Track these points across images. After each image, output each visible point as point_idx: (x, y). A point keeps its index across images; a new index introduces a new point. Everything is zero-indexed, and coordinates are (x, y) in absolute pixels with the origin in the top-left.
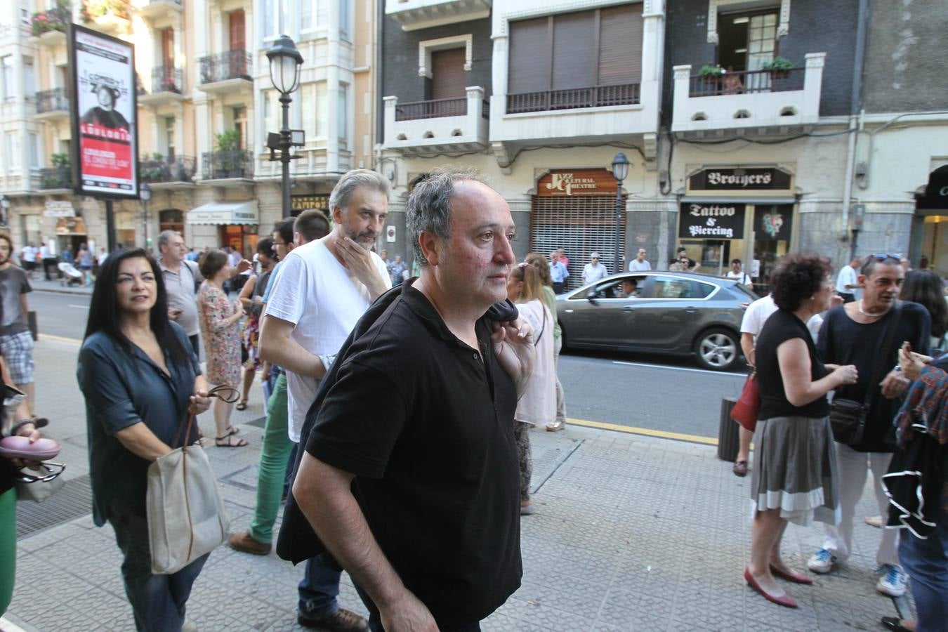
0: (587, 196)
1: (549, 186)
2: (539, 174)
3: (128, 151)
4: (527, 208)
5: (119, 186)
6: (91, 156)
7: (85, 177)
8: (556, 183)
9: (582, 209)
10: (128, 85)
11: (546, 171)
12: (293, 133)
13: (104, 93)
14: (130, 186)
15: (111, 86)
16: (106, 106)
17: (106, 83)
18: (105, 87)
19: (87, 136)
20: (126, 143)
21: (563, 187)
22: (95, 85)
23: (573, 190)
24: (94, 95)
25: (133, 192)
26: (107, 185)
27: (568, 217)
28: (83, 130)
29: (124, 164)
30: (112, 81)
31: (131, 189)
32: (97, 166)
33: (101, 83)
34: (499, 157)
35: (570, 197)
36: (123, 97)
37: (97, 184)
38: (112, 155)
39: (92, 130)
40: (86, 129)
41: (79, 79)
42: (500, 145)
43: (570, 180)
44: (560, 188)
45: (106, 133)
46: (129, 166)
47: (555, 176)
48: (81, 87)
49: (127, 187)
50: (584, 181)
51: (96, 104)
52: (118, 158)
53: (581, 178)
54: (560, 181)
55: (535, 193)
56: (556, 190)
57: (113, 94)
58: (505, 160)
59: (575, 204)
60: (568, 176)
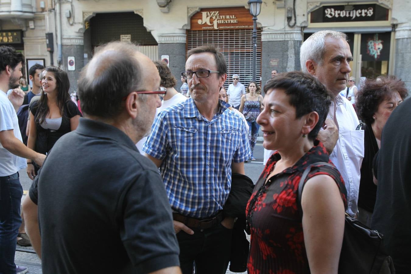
0: (231, 30)
1: (200, 22)
2: (192, 12)
4: (183, 40)
8: (205, 19)
9: (226, 40)
11: (197, 10)
21: (211, 22)
23: (219, 25)
35: (217, 30)
43: (216, 17)
44: (209, 24)
47: (204, 14)
50: (228, 17)
53: (225, 15)
54: (209, 18)
55: (189, 28)
56: (205, 25)
58: (163, 1)
59: (221, 36)
60: (215, 13)
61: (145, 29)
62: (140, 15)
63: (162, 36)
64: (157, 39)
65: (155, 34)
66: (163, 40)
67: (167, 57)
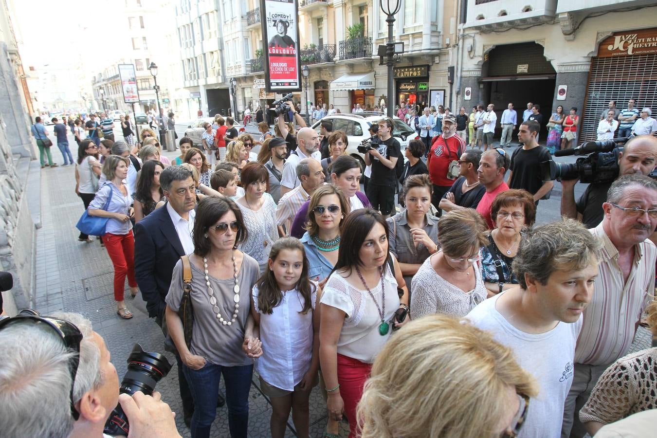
0: (650, 54)
1: (610, 48)
2: (601, 38)
3: (294, 61)
4: (586, 68)
5: (290, 84)
6: (274, 67)
7: (272, 81)
8: (618, 44)
9: (642, 66)
10: (293, 17)
11: (609, 34)
12: (396, 45)
13: (280, 25)
14: (296, 83)
15: (284, 20)
16: (281, 33)
17: (282, 19)
18: (281, 21)
19: (272, 55)
20: (293, 55)
21: (625, 47)
22: (275, 21)
23: (634, 50)
24: (275, 27)
25: (297, 87)
26: (283, 84)
27: (626, 75)
28: (270, 52)
29: (292, 69)
30: (285, 16)
31: (296, 85)
32: (277, 73)
33: (278, 19)
34: (564, 26)
35: (631, 56)
36: (291, 25)
37: (277, 84)
38: (285, 65)
39: (275, 51)
40: (271, 51)
41: (267, 19)
42: (566, 15)
43: (633, 41)
44: (621, 49)
45: (282, 51)
46: (295, 70)
47: (618, 38)
48: (268, 24)
49: (295, 84)
50: (649, 40)
51: (276, 34)
52: (289, 66)
53: (646, 38)
54: (623, 42)
55: (595, 55)
56: (618, 50)
57: (285, 25)
58: (569, 28)
59: (635, 63)
60: (631, 37)
61: (545, 58)
62: (541, 44)
63: (563, 65)
64: (557, 69)
65: (555, 65)
66: (563, 70)
67: (565, 87)
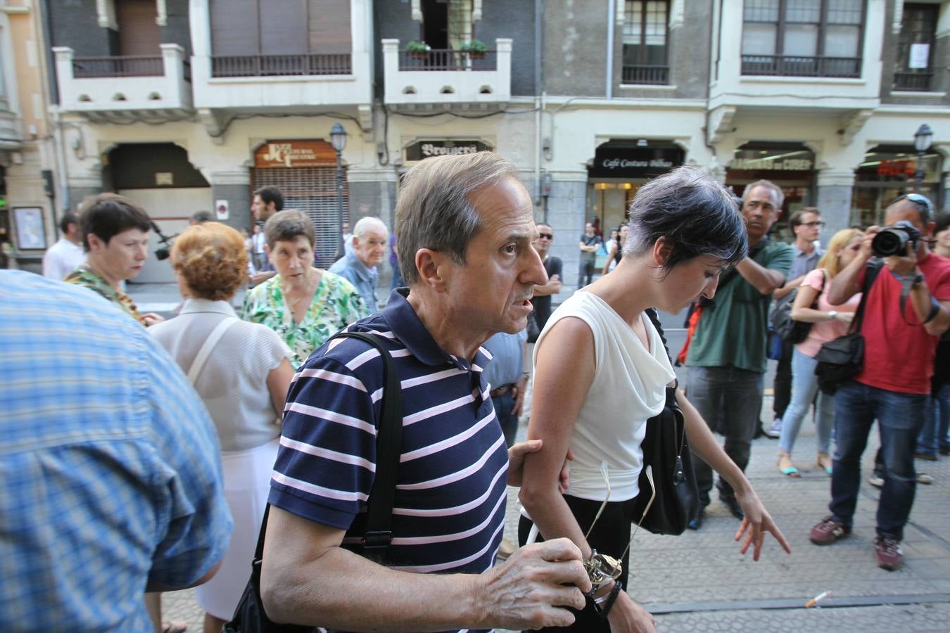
0: (309, 168)
1: (266, 157)
2: (256, 144)
4: (245, 180)
8: (273, 154)
9: (303, 180)
11: (262, 141)
21: (282, 157)
23: (293, 161)
27: (289, 189)
34: (208, 125)
35: (289, 168)
42: (207, 112)
43: (288, 151)
44: (279, 159)
47: (272, 147)
50: (303, 151)
53: (300, 149)
54: (278, 152)
55: (252, 165)
56: (274, 161)
58: (215, 129)
59: (296, 176)
60: (286, 147)
61: (190, 166)
62: (183, 146)
63: (215, 175)
64: (210, 179)
65: (207, 174)
66: (218, 181)
67: (225, 203)
